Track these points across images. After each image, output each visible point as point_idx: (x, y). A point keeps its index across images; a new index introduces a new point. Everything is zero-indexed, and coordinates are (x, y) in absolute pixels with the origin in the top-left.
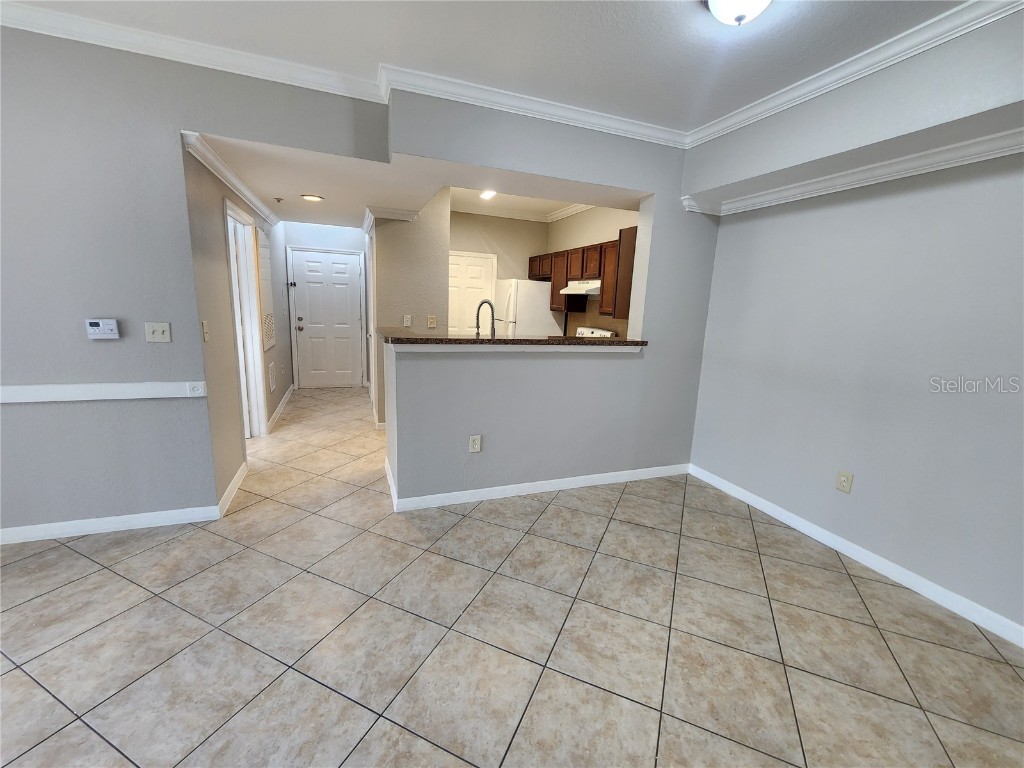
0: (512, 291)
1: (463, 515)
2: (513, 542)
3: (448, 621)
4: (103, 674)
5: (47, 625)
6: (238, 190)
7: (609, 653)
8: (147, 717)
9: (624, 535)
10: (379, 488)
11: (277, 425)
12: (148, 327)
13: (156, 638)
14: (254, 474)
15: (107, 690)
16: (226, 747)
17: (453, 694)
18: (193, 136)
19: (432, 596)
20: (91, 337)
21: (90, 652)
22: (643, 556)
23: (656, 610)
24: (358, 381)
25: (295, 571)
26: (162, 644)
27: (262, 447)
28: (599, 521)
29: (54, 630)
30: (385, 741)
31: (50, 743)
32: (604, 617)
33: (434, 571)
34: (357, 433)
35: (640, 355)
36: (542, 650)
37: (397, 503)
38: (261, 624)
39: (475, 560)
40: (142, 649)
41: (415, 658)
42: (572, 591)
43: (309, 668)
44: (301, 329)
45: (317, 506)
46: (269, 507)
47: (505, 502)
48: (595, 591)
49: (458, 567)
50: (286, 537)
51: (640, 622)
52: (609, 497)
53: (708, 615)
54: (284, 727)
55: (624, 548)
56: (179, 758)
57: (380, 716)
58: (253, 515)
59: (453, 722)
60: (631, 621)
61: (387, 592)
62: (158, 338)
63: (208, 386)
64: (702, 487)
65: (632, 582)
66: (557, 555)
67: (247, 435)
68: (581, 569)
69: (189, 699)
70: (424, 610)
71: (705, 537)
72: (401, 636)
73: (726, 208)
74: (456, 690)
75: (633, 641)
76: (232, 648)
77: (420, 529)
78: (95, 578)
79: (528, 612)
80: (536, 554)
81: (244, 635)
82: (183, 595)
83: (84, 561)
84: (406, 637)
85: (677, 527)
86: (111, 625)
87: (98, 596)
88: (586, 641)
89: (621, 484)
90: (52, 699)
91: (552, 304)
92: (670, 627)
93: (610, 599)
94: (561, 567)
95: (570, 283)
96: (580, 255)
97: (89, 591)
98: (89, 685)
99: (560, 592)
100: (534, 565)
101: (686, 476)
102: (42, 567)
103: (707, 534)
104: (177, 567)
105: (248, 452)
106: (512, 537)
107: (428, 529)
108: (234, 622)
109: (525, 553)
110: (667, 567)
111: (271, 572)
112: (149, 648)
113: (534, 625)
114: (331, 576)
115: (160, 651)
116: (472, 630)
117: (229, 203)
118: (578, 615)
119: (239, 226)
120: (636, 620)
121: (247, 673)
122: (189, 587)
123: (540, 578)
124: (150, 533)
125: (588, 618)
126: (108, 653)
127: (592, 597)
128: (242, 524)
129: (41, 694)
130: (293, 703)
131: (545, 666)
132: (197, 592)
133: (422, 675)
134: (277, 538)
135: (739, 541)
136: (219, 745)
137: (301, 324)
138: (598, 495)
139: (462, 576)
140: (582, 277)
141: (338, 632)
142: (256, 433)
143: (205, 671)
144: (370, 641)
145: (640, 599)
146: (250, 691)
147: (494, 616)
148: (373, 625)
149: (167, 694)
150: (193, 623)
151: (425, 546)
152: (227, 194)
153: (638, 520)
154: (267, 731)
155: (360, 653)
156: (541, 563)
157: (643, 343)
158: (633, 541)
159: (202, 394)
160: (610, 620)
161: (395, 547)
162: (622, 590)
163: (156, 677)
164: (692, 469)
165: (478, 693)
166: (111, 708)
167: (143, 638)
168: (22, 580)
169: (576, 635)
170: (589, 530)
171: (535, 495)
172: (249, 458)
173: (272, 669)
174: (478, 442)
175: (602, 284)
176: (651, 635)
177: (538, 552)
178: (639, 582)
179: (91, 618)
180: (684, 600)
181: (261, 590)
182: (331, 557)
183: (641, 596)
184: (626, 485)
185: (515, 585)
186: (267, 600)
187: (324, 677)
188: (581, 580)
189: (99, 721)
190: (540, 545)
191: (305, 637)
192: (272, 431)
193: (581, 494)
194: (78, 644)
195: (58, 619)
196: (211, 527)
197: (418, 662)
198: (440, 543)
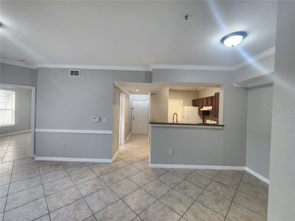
0: (187, 110)
1: (167, 171)
2: (180, 181)
3: (158, 198)
4: (88, 190)
5: (80, 179)
6: (123, 90)
7: (203, 219)
8: (94, 201)
9: (216, 186)
10: (147, 160)
11: (126, 143)
12: (104, 119)
13: (97, 186)
14: (120, 153)
15: (88, 194)
16: (107, 211)
18: (115, 82)
19: (155, 191)
20: (95, 121)
21: (86, 185)
22: (221, 193)
23: (222, 211)
24: (146, 133)
25: (125, 177)
26: (98, 187)
27: (123, 147)
28: (208, 180)
29: (81, 180)
31: (78, 201)
32: (203, 208)
33: (156, 184)
34: (144, 146)
35: (223, 129)
36: (182, 212)
37: (151, 165)
38: (116, 188)
39: (168, 184)
40: (94, 187)
41: (148, 204)
42: (195, 198)
43: (124, 200)
44: (134, 119)
45: (132, 163)
46: (122, 161)
47: (179, 169)
48: (202, 200)
49: (163, 184)
50: (124, 169)
51: (215, 213)
52: (213, 173)
53: (242, 217)
54: (117, 211)
55: (215, 189)
56: (98, 211)
57: (138, 216)
58: (118, 163)
60: (212, 212)
61: (144, 187)
62: (105, 121)
63: (113, 132)
64: (250, 175)
65: (215, 200)
66: (192, 187)
67: (120, 144)
68: (199, 193)
69: (101, 200)
70: (152, 193)
71: (247, 192)
72: (146, 198)
73: (250, 85)
74: (157, 215)
75: (212, 218)
76: (110, 191)
77: (155, 173)
78: (89, 171)
79: (180, 201)
80: (186, 186)
81: (113, 189)
82: (103, 178)
83: (87, 167)
84: (147, 199)
85: (236, 187)
86: (90, 181)
87: (88, 175)
88: (196, 213)
89: (218, 170)
90: (79, 193)
91: (199, 113)
92: (226, 217)
93: (206, 203)
94: (193, 191)
95: (203, 107)
96: (206, 99)
97: (87, 173)
98: (85, 192)
99: (191, 198)
100: (184, 189)
101: (245, 171)
102: (81, 167)
103: (248, 191)
104: (102, 172)
105: (119, 148)
106: (179, 180)
107: (157, 173)
108: (111, 186)
109: (183, 185)
110: (229, 199)
111: (120, 176)
112: (95, 188)
113: (181, 205)
114: (132, 180)
115: (97, 188)
116: (164, 201)
117: (121, 93)
118: (195, 205)
119: (123, 97)
120: (214, 212)
121: (112, 198)
122: (104, 176)
123: (186, 193)
124: (99, 163)
125: (198, 207)
126: (89, 186)
127: (200, 201)
128: (116, 165)
129: (78, 192)
130: (120, 207)
131: (182, 217)
132: (105, 178)
133: (149, 209)
134: (122, 169)
135: (261, 197)
136: (105, 211)
137: (134, 118)
138: (210, 172)
139: (164, 187)
140: (207, 105)
141: (131, 194)
142: (121, 144)
143: (104, 195)
144: (138, 198)
145: (217, 206)
146: (112, 202)
147: (170, 199)
148: (140, 194)
149: (97, 198)
150: (104, 184)
151: (155, 178)
152: (121, 91)
153: (222, 182)
154: (114, 211)
155: (136, 200)
156: (186, 188)
157: (223, 126)
158: (219, 188)
159: (112, 134)
160: (205, 209)
161: (148, 176)
162: (211, 202)
163: (96, 194)
164: (247, 169)
165: (162, 218)
166: (88, 197)
167: (95, 185)
168: (77, 169)
169: (193, 211)
170: (204, 182)
171: (189, 169)
172: (119, 149)
173: (117, 198)
174: (172, 151)
175: (213, 107)
176: (218, 218)
177: (186, 185)
178: (218, 201)
179: (87, 179)
180: (233, 210)
181: (117, 180)
182: (133, 176)
183: (217, 205)
184: (220, 170)
185: (178, 193)
186: (118, 183)
187: (127, 203)
188: (198, 196)
189: (86, 199)
190: (188, 183)
191: (125, 193)
192: (125, 143)
193: (204, 171)
194: (85, 183)
195: (82, 178)
196: (110, 164)
197: (149, 206)
198: (159, 177)
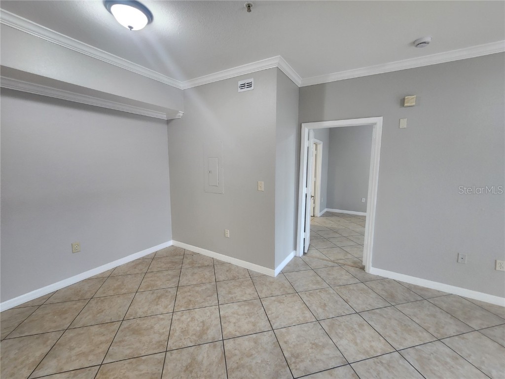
7: (201, 324)
17: (262, 361)
30: (298, 367)
36: (214, 345)
59: (271, 352)
88: (198, 334)
131: (223, 340)
165: (254, 353)
